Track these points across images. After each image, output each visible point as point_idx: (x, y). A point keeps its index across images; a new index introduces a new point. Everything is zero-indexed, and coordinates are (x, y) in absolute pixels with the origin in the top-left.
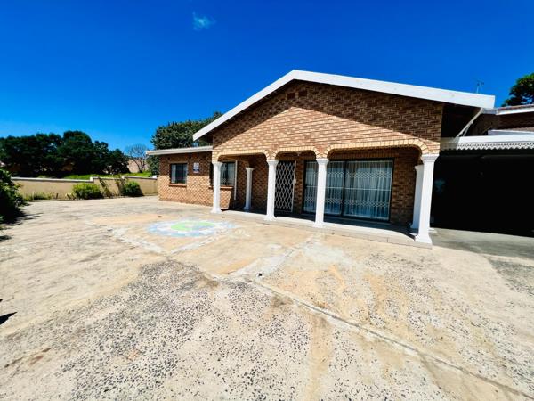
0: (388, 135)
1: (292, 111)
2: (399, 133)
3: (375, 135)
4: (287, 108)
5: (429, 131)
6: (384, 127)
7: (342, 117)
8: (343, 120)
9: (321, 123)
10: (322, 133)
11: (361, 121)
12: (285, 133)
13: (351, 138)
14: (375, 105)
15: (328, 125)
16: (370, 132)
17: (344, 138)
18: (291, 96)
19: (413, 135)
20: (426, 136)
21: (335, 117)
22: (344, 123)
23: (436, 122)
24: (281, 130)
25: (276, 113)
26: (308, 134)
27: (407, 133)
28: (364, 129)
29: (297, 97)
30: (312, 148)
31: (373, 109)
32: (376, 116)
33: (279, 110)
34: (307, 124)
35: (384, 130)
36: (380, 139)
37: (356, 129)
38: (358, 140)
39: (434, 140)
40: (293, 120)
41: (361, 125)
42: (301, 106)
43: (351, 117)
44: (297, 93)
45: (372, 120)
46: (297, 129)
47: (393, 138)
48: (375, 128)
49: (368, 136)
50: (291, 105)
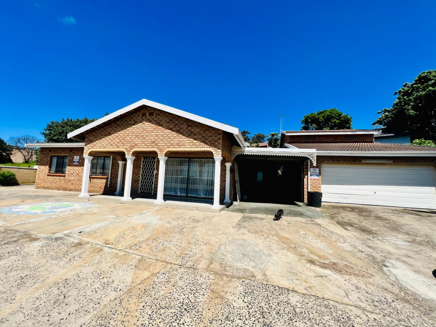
0: (197, 144)
1: (144, 124)
2: (203, 144)
3: (191, 144)
4: (141, 122)
5: (216, 144)
6: (195, 139)
7: (174, 131)
8: (174, 133)
9: (162, 133)
10: (162, 140)
11: (184, 135)
12: (139, 138)
13: (178, 144)
14: (191, 126)
15: (165, 136)
16: (188, 142)
17: (175, 144)
18: (144, 115)
19: (209, 145)
20: (215, 146)
21: (169, 131)
22: (175, 135)
23: (219, 139)
24: (137, 136)
25: (134, 125)
26: (153, 140)
27: (206, 144)
28: (185, 139)
29: (147, 115)
30: (155, 149)
31: (190, 128)
32: (191, 132)
33: (136, 123)
34: (153, 134)
35: (195, 141)
36: (194, 146)
37: (181, 140)
38: (182, 146)
39: (219, 149)
40: (144, 130)
41: (184, 137)
42: (150, 122)
43: (178, 132)
44: (148, 113)
45: (189, 135)
46: (147, 136)
47: (200, 146)
48: (191, 139)
49: (187, 144)
50: (143, 120)
